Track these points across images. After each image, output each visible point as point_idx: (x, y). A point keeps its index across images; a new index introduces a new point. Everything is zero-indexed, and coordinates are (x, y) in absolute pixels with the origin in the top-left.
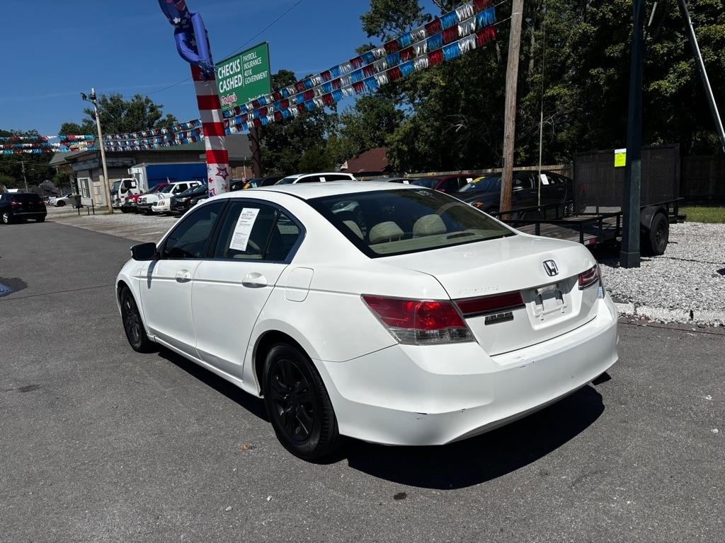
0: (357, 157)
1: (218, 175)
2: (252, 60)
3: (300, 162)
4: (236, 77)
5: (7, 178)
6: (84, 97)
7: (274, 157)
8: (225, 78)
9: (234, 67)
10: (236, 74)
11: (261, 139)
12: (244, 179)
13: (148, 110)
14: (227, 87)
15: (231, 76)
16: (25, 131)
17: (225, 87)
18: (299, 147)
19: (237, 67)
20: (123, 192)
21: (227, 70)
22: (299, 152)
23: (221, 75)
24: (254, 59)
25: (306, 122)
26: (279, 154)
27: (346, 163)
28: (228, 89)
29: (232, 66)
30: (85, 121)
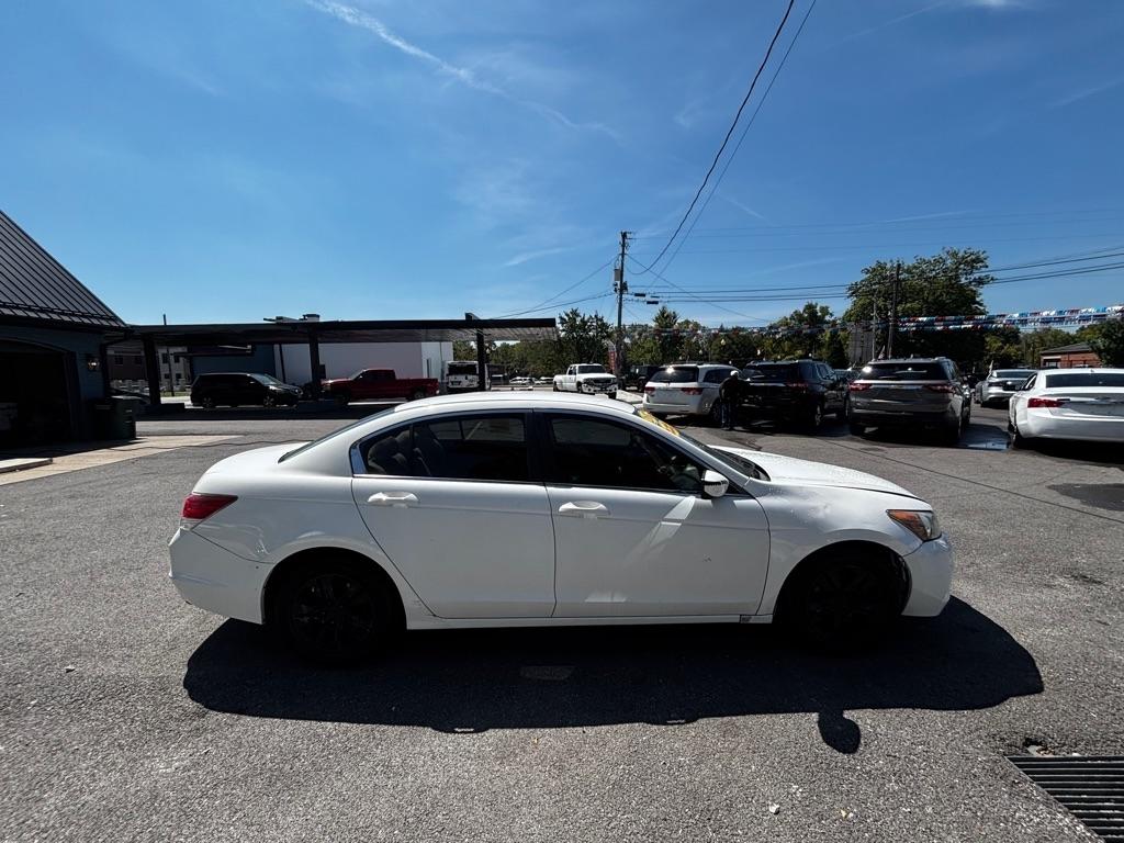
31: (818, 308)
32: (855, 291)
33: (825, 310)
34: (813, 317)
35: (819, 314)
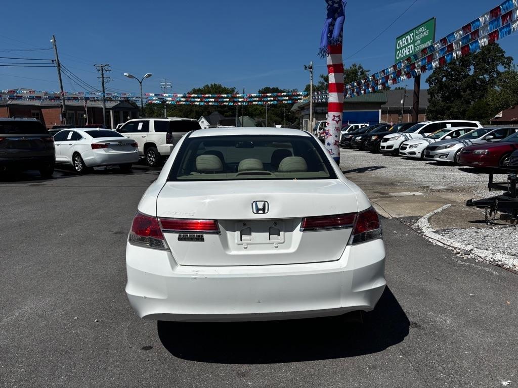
0: (513, 108)
1: (333, 120)
2: (422, 32)
3: (467, 111)
4: (409, 47)
5: (277, 118)
6: (306, 67)
7: (445, 107)
8: (401, 49)
9: (409, 39)
10: (409, 44)
11: (438, 93)
12: (392, 124)
13: (359, 74)
14: (402, 55)
15: (406, 46)
16: (291, 90)
17: (400, 55)
18: (469, 99)
19: (411, 39)
20: (320, 129)
21: (404, 42)
22: (470, 103)
23: (399, 46)
24: (423, 32)
25: (479, 79)
26: (450, 105)
27: (501, 112)
28: (402, 56)
29: (407, 39)
30: (320, 83)
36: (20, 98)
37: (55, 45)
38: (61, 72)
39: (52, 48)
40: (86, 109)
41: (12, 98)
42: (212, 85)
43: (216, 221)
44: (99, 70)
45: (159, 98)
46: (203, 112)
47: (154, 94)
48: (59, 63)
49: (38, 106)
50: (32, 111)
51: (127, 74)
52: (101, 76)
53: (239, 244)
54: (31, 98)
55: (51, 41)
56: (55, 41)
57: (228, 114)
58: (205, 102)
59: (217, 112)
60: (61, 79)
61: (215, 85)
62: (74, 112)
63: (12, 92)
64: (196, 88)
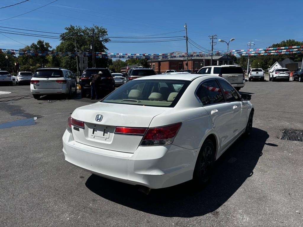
31: (44, 43)
32: (63, 37)
33: (47, 44)
34: (42, 48)
35: (45, 46)
36: (175, 57)
37: (186, 29)
38: (188, 42)
39: (185, 30)
40: (204, 61)
41: (172, 57)
42: (287, 41)
43: (84, 122)
44: (211, 39)
45: (238, 53)
46: (278, 59)
47: (235, 51)
48: (187, 38)
49: (182, 60)
50: (179, 63)
51: (220, 40)
52: (212, 42)
53: (92, 135)
54: (180, 57)
55: (185, 26)
56: (186, 26)
57: (297, 60)
58: (268, 53)
59: (288, 59)
60: (187, 46)
61: (290, 40)
62: (198, 62)
63: (172, 54)
64: (275, 44)
